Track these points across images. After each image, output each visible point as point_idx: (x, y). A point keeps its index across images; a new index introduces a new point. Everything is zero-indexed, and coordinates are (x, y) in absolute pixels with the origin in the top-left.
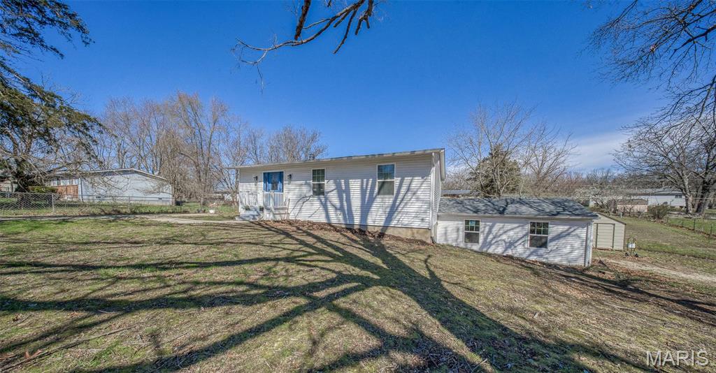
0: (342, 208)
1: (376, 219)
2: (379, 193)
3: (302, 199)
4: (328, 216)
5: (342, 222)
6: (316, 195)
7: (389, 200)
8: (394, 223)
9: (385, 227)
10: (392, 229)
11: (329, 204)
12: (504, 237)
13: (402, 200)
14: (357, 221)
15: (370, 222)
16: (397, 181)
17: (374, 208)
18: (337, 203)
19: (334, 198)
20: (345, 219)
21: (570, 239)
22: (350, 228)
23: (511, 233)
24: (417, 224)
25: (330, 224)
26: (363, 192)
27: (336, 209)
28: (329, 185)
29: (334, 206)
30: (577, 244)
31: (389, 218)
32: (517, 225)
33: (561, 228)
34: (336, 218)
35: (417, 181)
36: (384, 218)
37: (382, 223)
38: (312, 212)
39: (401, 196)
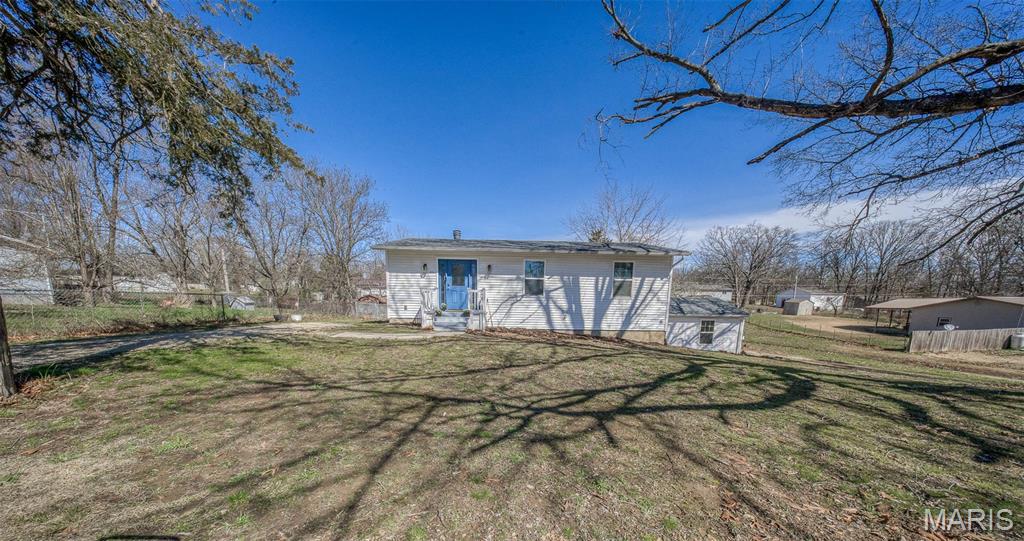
0: (569, 311)
1: (612, 323)
2: (614, 295)
3: (513, 299)
4: (549, 321)
5: (571, 328)
6: (533, 294)
7: (627, 302)
8: (631, 327)
9: (622, 332)
10: (629, 333)
11: (552, 305)
12: (683, 336)
13: (643, 301)
14: (588, 325)
15: (604, 326)
16: (636, 281)
17: (610, 312)
18: (564, 303)
19: (560, 297)
20: (573, 323)
21: (730, 335)
22: (579, 334)
23: (688, 332)
24: (655, 326)
25: (552, 331)
26: (598, 294)
27: (563, 312)
28: (550, 282)
29: (559, 308)
30: (734, 338)
31: (628, 320)
32: (693, 324)
33: (725, 325)
34: (562, 323)
35: (658, 283)
36: (620, 321)
37: (619, 328)
38: (528, 315)
39: (641, 298)
